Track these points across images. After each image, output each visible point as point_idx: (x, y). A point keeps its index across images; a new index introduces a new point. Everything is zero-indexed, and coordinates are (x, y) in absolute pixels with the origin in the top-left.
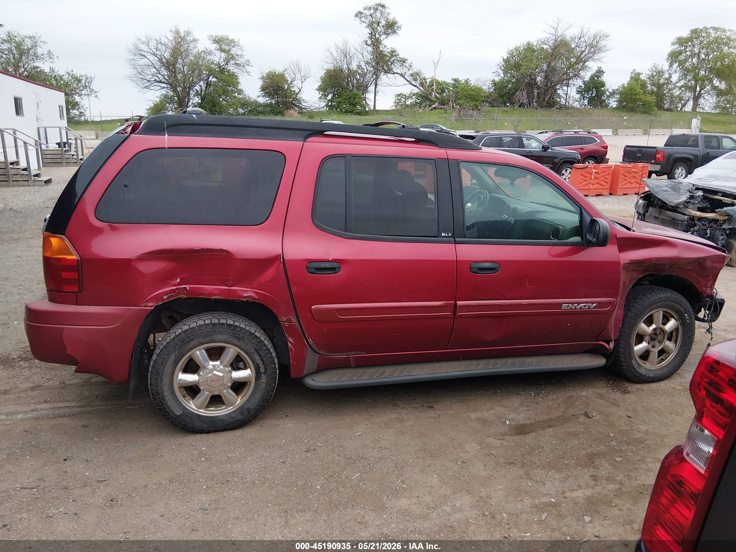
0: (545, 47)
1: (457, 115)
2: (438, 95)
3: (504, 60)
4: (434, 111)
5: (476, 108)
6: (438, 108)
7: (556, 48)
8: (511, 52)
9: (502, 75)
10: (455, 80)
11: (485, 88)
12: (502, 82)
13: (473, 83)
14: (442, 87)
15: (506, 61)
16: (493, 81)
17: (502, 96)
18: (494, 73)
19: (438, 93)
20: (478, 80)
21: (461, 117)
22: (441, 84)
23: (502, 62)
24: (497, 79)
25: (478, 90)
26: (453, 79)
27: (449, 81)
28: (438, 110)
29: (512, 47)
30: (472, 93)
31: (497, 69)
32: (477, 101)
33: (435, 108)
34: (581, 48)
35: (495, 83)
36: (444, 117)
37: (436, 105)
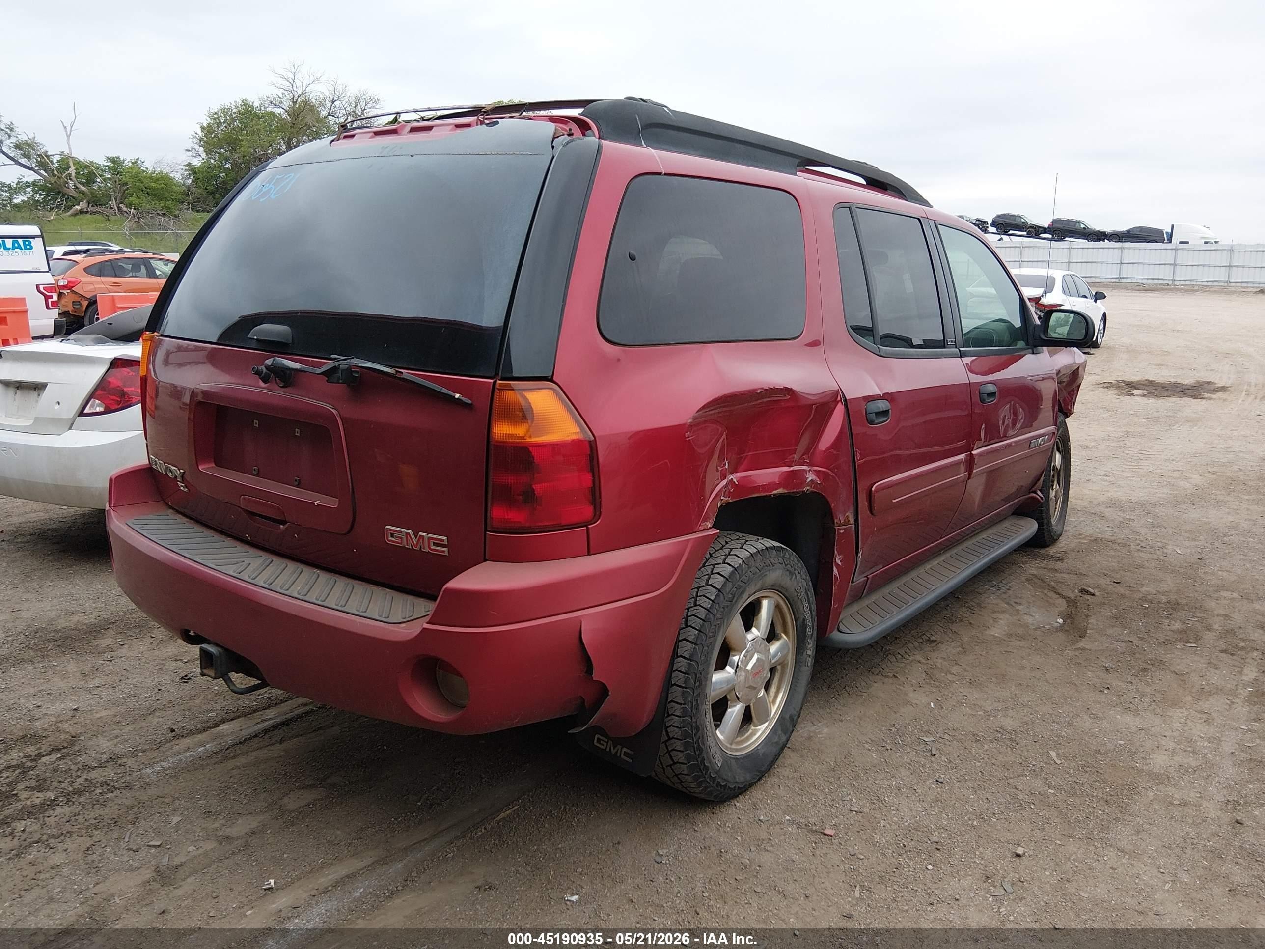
0: (277, 111)
1: (134, 225)
2: (82, 188)
3: (203, 128)
4: (81, 216)
5: (167, 212)
6: (87, 212)
7: (298, 115)
8: (215, 116)
9: (204, 155)
10: (114, 160)
11: (177, 176)
12: (207, 167)
13: (150, 164)
14: (88, 173)
15: (208, 130)
16: (189, 165)
17: (212, 193)
18: (189, 151)
19: (83, 184)
20: (159, 162)
21: (142, 228)
22: (86, 167)
23: (199, 131)
24: (197, 162)
25: (164, 180)
26: (108, 158)
27: (102, 161)
28: (88, 216)
29: (216, 107)
30: (153, 185)
31: (192, 145)
32: (166, 200)
33: (81, 212)
34: (338, 117)
35: (193, 170)
36: (107, 229)
37: (83, 205)
